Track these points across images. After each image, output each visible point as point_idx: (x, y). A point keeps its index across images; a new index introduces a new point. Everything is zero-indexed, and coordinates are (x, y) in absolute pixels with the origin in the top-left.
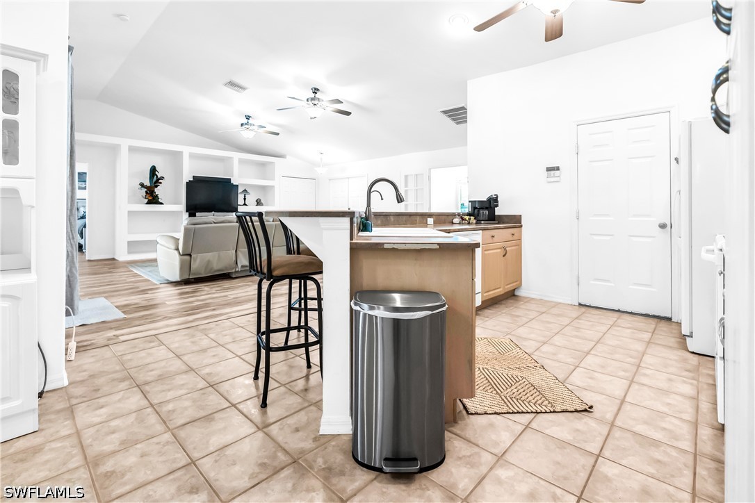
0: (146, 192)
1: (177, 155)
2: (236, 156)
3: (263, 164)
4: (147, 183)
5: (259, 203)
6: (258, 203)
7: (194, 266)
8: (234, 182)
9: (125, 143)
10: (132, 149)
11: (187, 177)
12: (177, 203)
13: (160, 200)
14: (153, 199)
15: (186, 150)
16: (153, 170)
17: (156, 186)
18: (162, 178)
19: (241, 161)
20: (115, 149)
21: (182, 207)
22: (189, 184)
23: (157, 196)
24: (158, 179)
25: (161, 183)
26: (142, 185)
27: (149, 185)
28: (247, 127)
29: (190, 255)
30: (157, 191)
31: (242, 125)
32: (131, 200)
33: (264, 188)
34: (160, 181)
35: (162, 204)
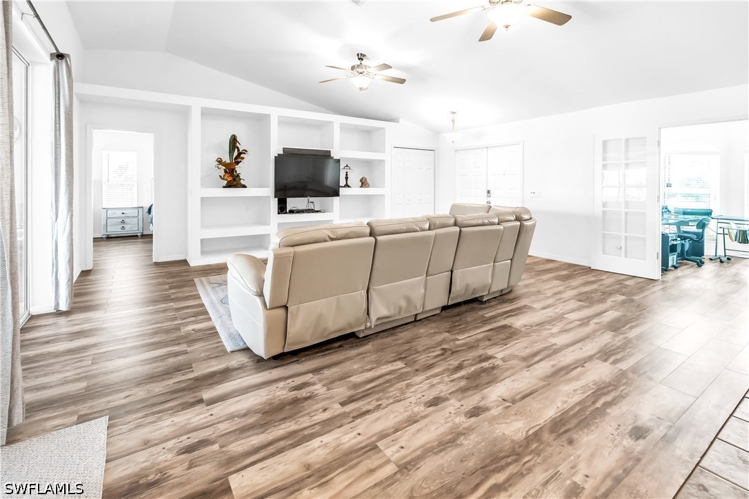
0: (226, 172)
1: (262, 119)
2: (337, 120)
3: (368, 132)
4: (227, 159)
5: (364, 183)
6: (362, 184)
7: (292, 331)
8: (335, 155)
9: (197, 104)
10: (206, 113)
11: (276, 150)
12: (262, 185)
13: (242, 182)
14: (234, 181)
15: (275, 113)
16: (234, 141)
17: (237, 163)
18: (245, 151)
19: (344, 128)
20: (184, 112)
21: (269, 191)
22: (278, 159)
23: (238, 176)
24: (240, 154)
25: (243, 158)
26: (220, 161)
27: (228, 161)
28: (360, 70)
29: (286, 307)
30: (239, 169)
31: (353, 68)
32: (205, 183)
33: (368, 163)
34: (242, 156)
35: (244, 186)
